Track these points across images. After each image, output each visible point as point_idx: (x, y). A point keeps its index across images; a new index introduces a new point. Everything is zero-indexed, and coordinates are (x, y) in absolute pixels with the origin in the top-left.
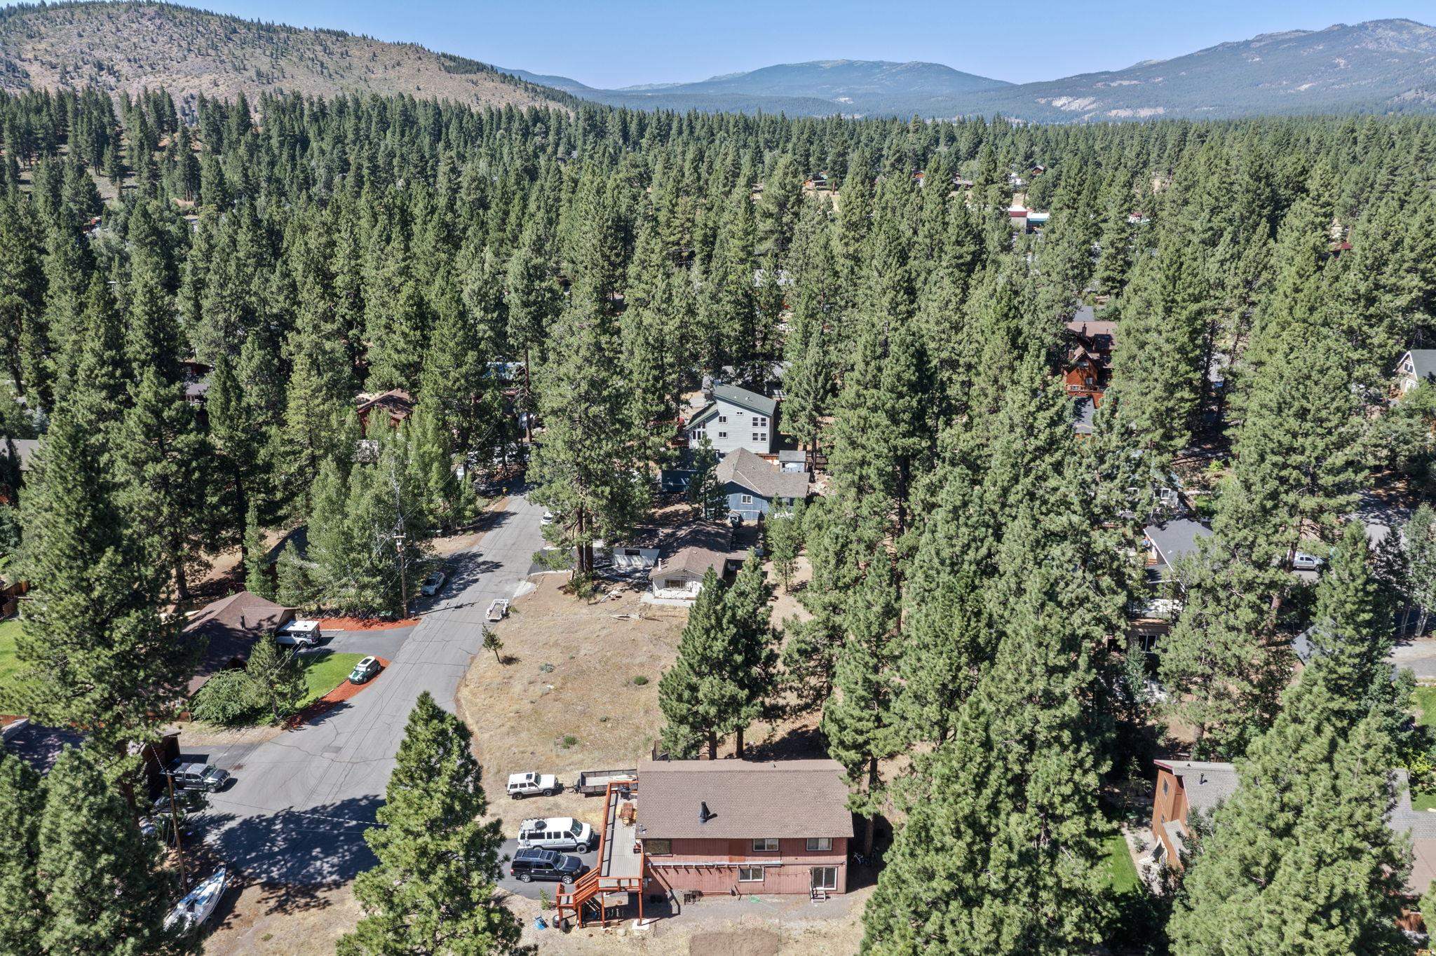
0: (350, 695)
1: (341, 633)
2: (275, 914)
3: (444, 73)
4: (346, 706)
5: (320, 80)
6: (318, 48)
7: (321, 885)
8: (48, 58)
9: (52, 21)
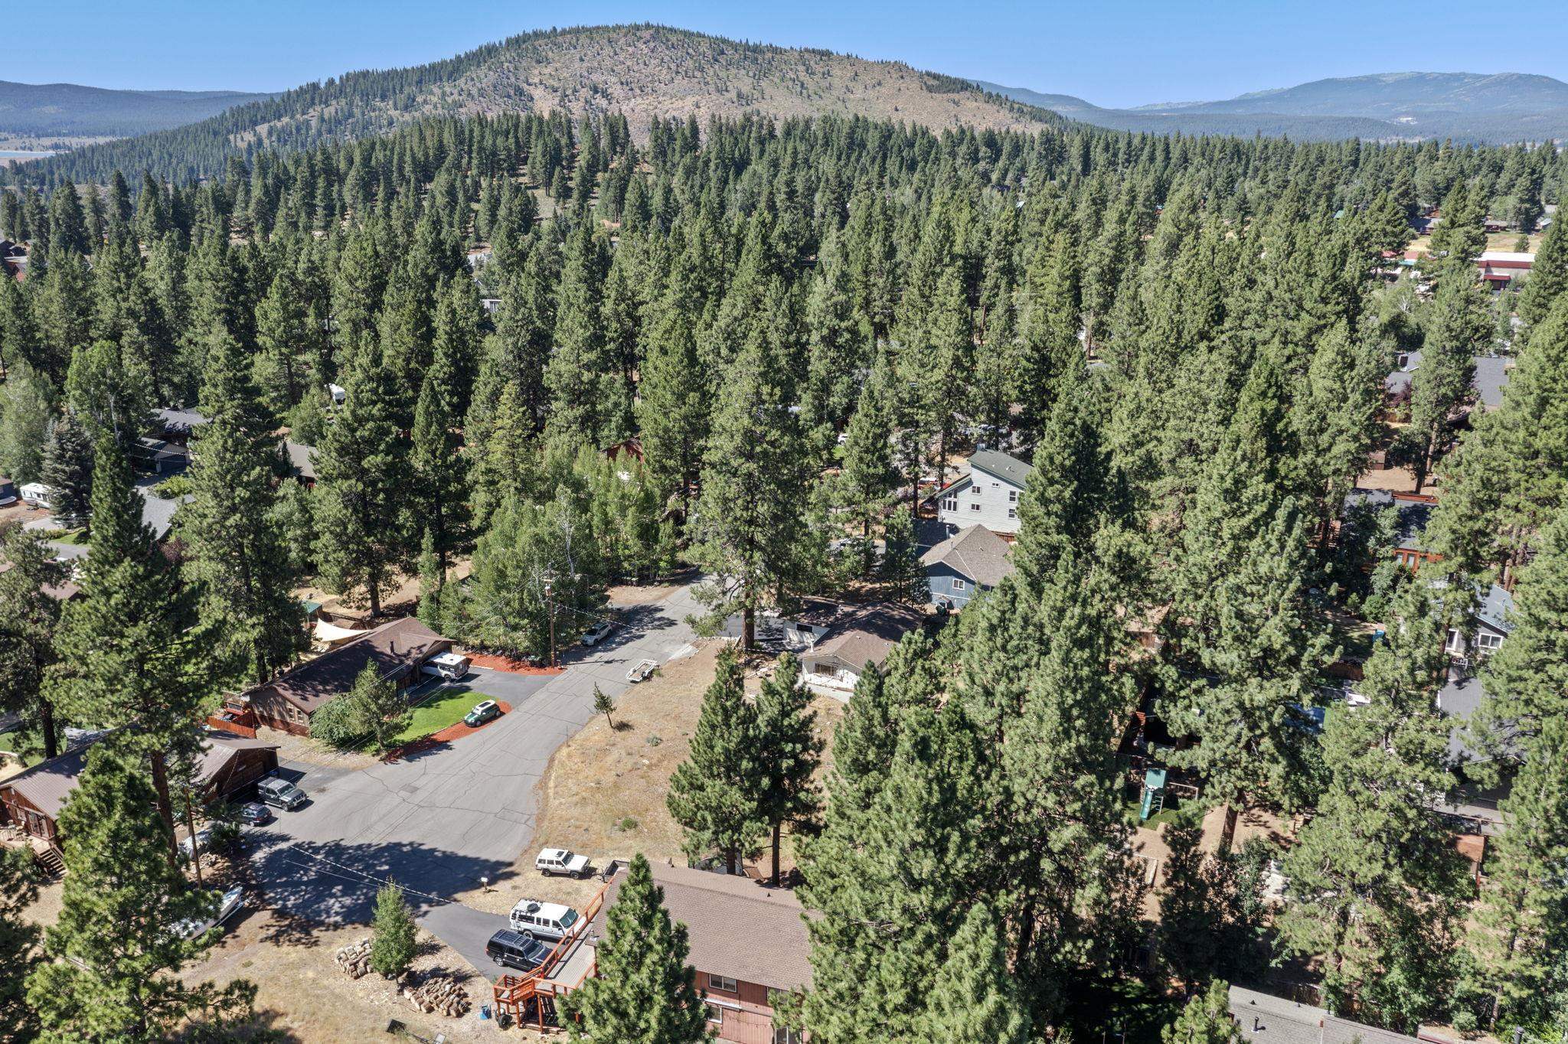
0: (458, 735)
1: (490, 673)
2: (268, 944)
3: (925, 92)
4: (449, 748)
5: (798, 101)
6: (801, 68)
7: (322, 923)
8: (551, 82)
9: (559, 46)
